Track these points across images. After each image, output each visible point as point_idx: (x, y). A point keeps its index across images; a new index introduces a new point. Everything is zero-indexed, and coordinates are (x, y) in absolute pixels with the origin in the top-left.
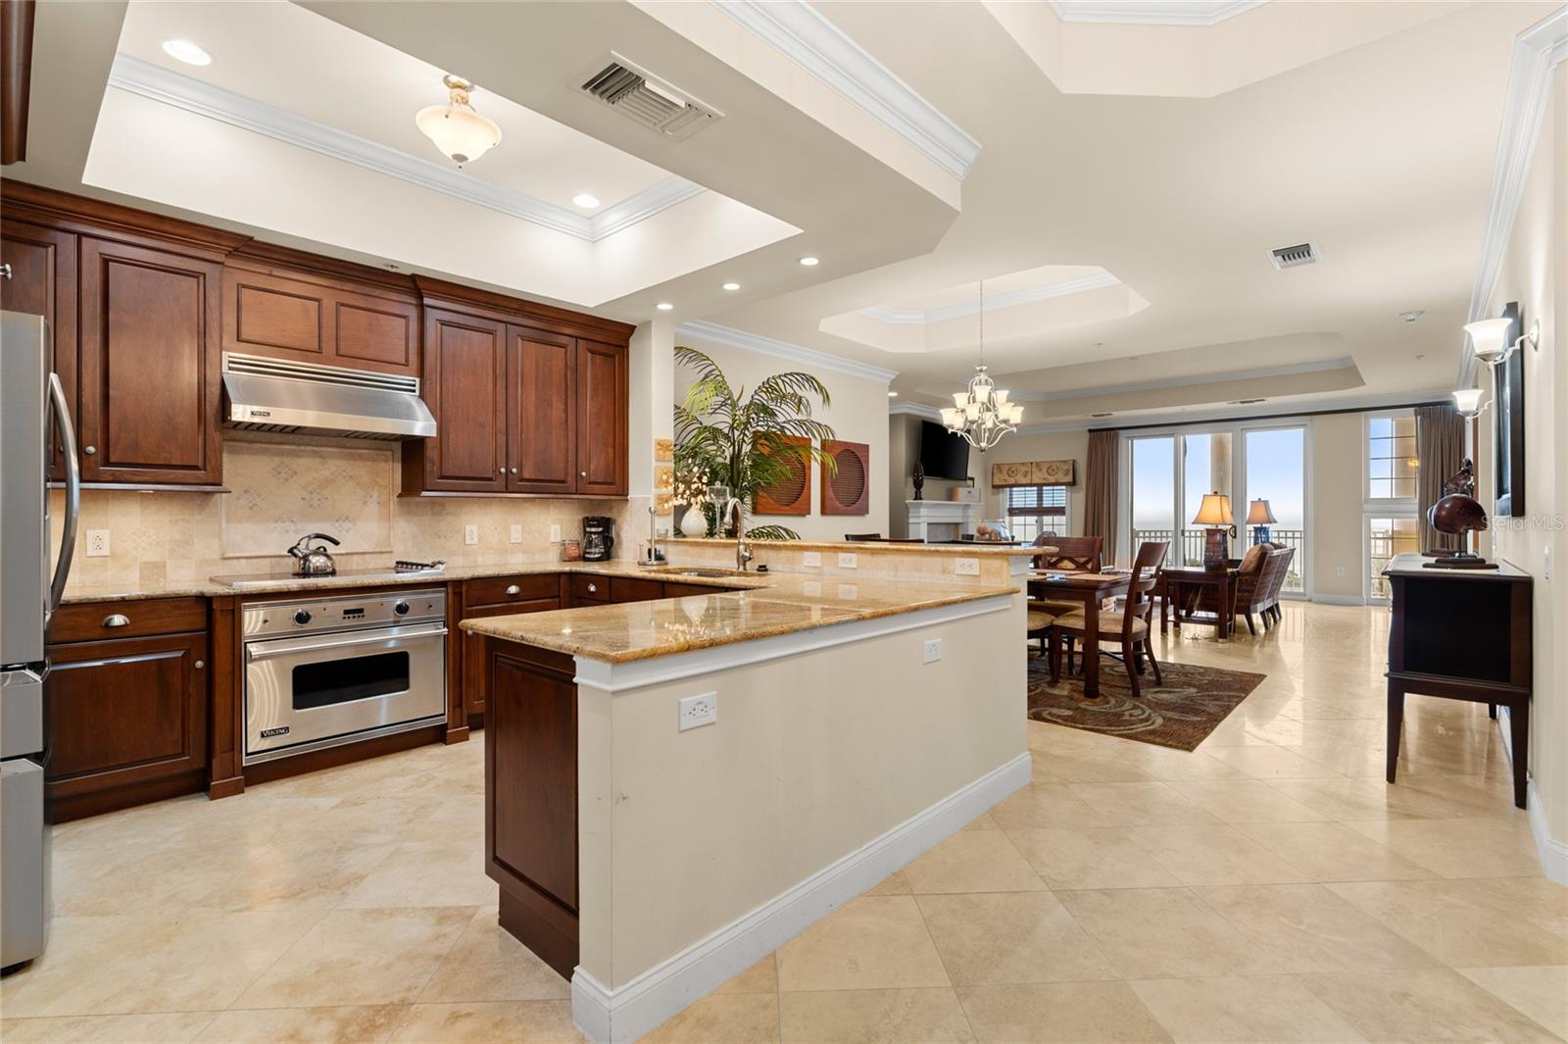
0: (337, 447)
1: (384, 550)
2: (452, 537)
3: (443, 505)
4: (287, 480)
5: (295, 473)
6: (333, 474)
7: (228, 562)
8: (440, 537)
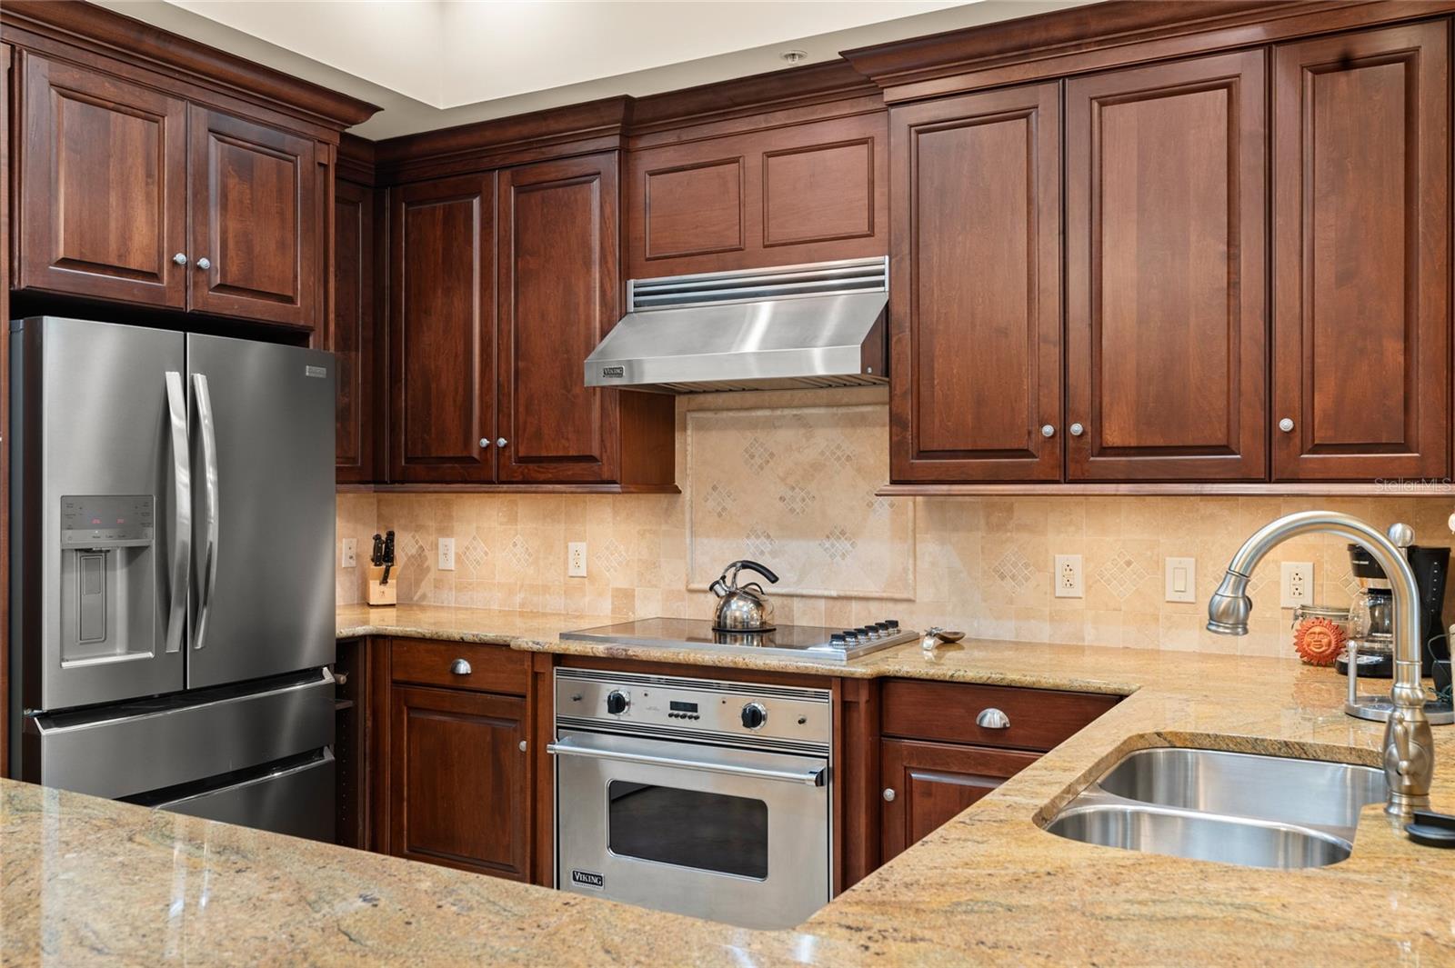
0: (828, 406)
1: (897, 596)
2: (1027, 579)
3: (1010, 509)
4: (761, 468)
5: (772, 455)
6: (822, 453)
7: (695, 596)
8: (1003, 577)
